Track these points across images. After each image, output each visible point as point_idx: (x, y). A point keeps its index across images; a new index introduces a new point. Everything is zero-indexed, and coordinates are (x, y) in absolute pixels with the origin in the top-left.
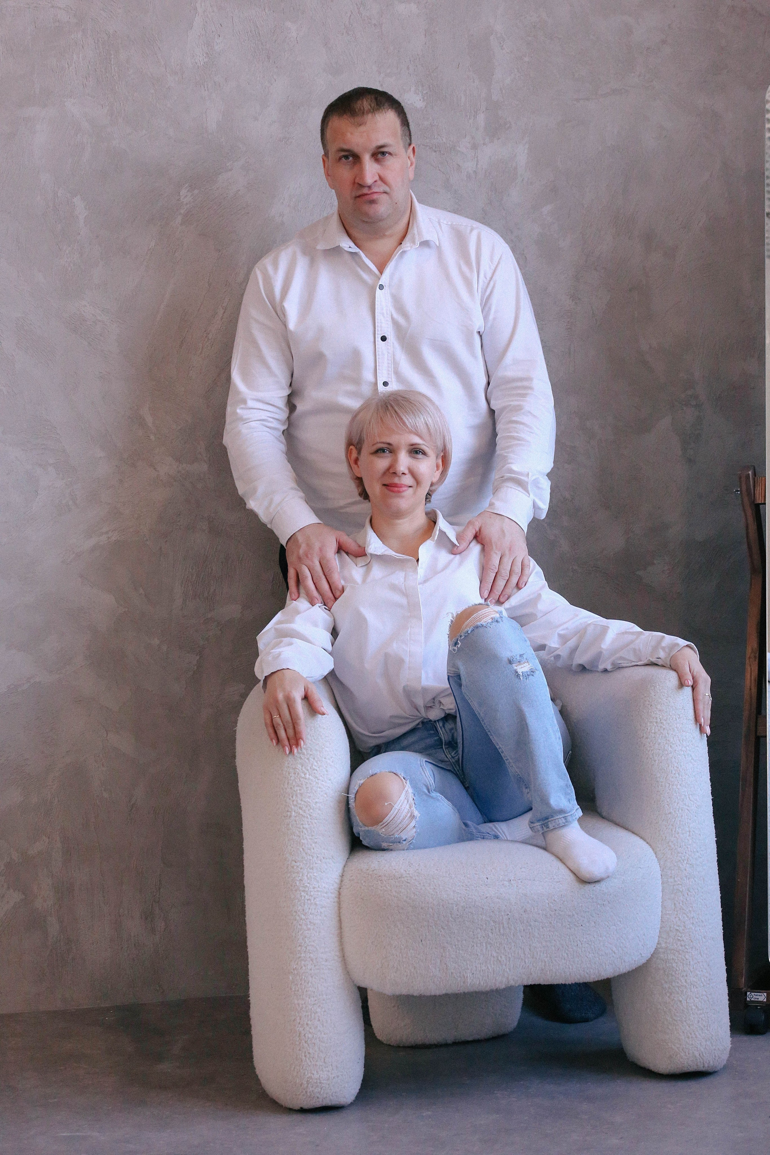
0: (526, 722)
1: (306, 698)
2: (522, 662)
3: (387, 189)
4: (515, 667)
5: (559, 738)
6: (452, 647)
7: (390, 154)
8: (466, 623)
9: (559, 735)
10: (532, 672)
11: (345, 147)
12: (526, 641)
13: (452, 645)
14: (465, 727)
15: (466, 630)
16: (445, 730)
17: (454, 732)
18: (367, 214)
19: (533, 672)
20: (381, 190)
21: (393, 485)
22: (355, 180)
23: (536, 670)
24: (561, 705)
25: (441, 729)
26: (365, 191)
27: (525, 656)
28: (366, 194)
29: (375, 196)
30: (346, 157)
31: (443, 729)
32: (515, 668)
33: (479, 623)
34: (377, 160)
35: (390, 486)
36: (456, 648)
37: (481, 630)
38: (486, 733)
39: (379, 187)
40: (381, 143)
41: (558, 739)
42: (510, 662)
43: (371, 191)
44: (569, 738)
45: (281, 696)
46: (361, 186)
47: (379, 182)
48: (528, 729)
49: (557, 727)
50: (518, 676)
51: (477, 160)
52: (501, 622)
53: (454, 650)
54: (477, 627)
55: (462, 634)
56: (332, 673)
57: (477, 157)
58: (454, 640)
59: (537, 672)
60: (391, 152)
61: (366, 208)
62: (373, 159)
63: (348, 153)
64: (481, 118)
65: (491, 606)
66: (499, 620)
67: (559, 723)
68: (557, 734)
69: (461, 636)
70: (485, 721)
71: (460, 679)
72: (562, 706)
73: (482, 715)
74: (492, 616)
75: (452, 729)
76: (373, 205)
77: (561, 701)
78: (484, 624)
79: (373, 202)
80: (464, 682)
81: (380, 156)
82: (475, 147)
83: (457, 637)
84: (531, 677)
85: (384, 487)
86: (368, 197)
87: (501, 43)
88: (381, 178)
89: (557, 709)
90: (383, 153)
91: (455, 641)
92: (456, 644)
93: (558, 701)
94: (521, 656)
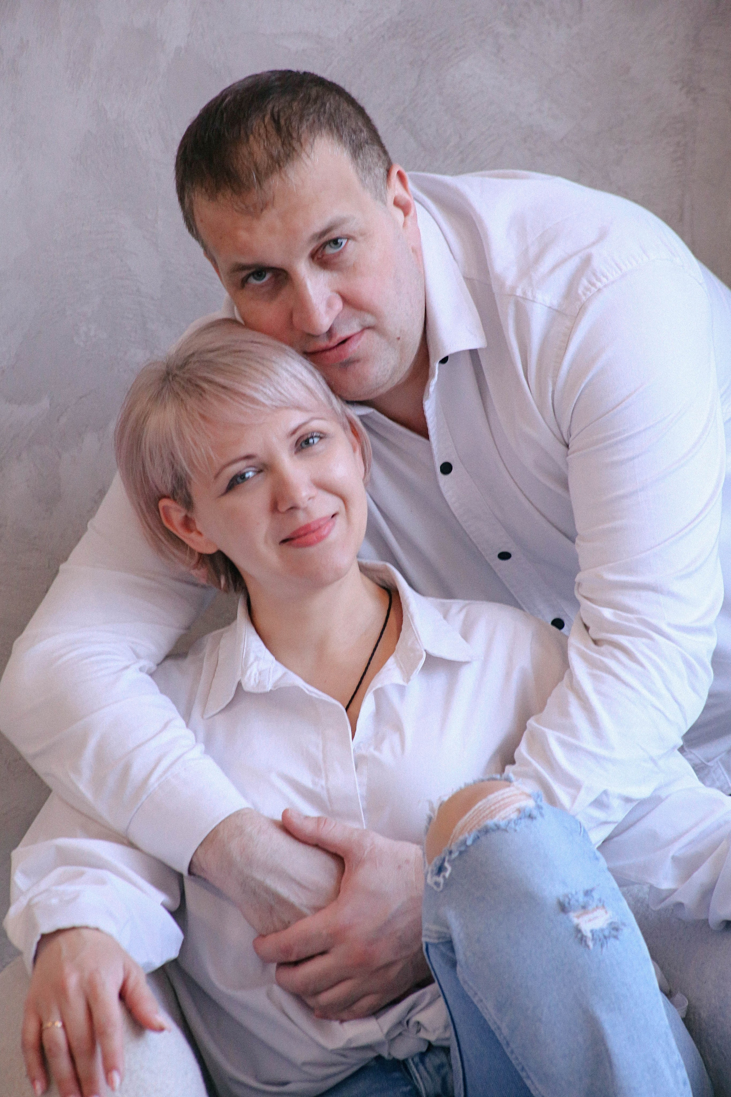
0: (605, 1045)
1: (122, 996)
2: (590, 908)
4: (575, 918)
5: (685, 1084)
6: (432, 877)
8: (460, 824)
9: (683, 1074)
10: (615, 929)
12: (597, 859)
13: (432, 871)
14: (469, 1061)
15: (461, 838)
16: (425, 1068)
17: (447, 1074)
19: (617, 929)
21: (302, 532)
23: (624, 924)
24: (687, 1004)
25: (416, 1066)
27: (596, 895)
31: (421, 1068)
32: (576, 921)
33: (490, 823)
35: (299, 537)
36: (441, 880)
37: (495, 836)
38: (516, 1071)
41: (681, 1086)
42: (563, 908)
44: (708, 1080)
45: (73, 981)
48: (610, 1062)
49: (677, 1057)
50: (581, 938)
52: (539, 818)
53: (437, 884)
54: (486, 831)
55: (454, 848)
56: (175, 963)
58: (436, 861)
59: (626, 932)
65: (515, 783)
66: (535, 813)
67: (683, 1051)
68: (678, 1072)
69: (451, 853)
70: (513, 1046)
71: (452, 949)
72: (689, 1008)
73: (505, 1031)
74: (517, 805)
75: (441, 1066)
77: (686, 996)
78: (502, 823)
80: (460, 956)
83: (443, 856)
84: (612, 941)
85: (284, 545)
89: (678, 1017)
91: (438, 863)
92: (441, 869)
93: (679, 997)
94: (587, 893)
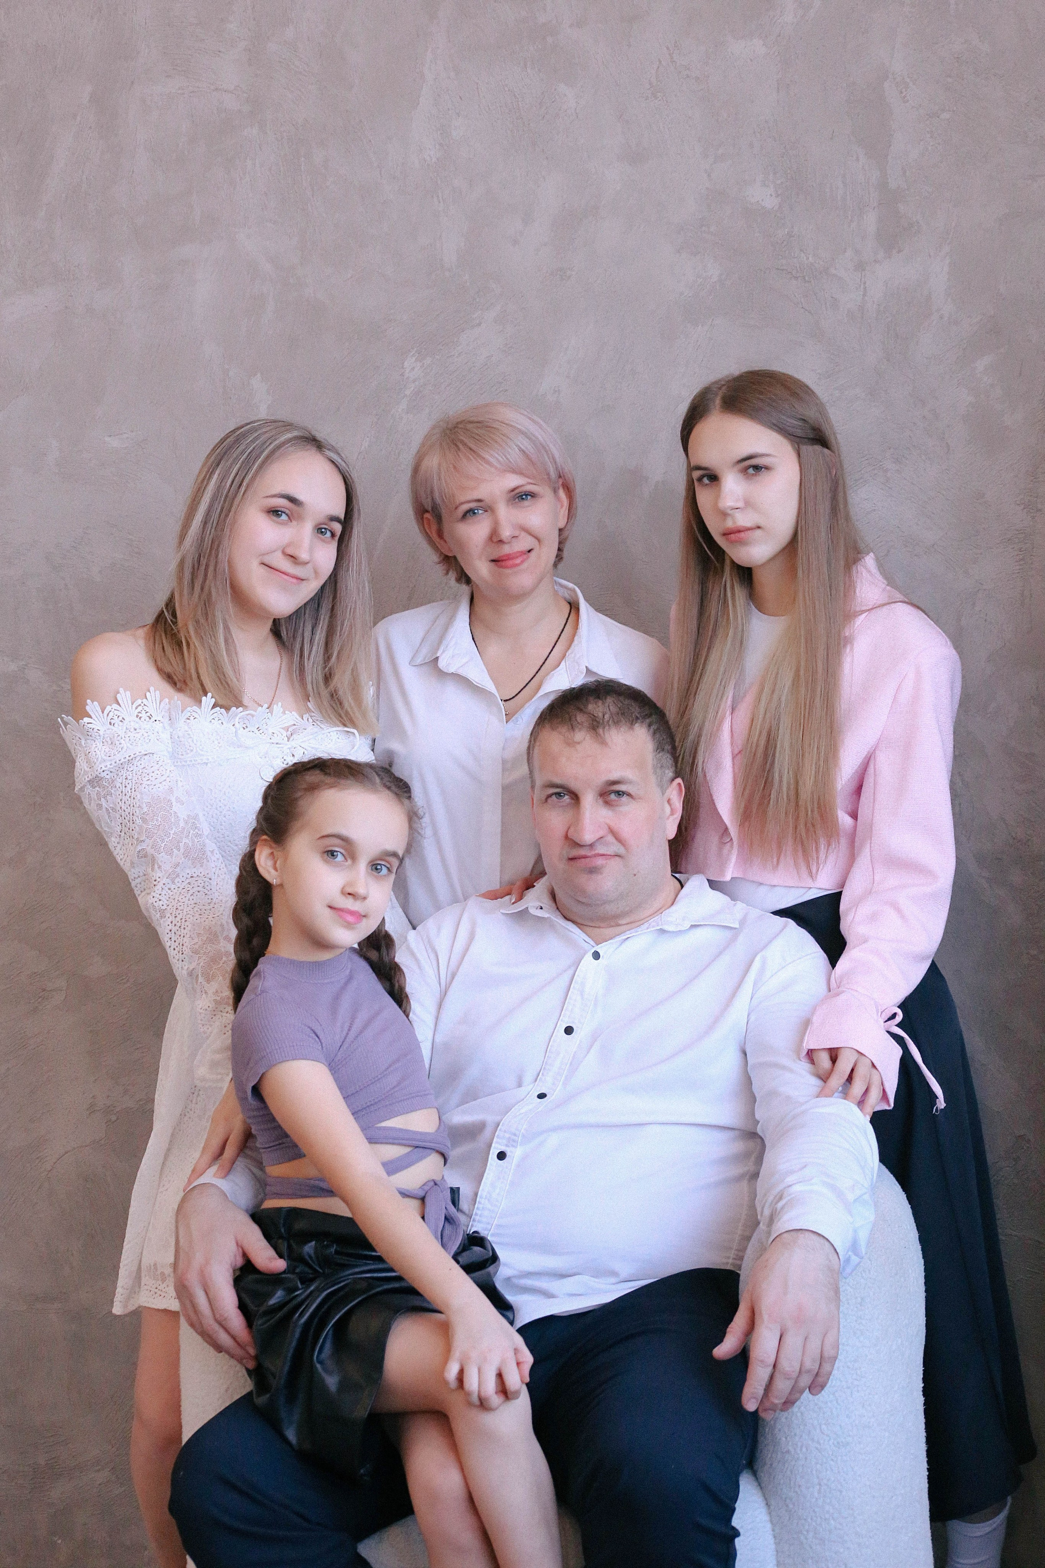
3: (621, 850)
7: (629, 795)
11: (557, 780)
18: (583, 892)
20: (611, 850)
21: (506, 558)
22: (567, 832)
26: (582, 852)
28: (585, 857)
29: (600, 862)
30: (558, 794)
34: (607, 803)
39: (607, 844)
40: (614, 776)
43: (593, 853)
46: (577, 845)
47: (610, 838)
51: (865, 288)
57: (865, 283)
60: (631, 792)
61: (583, 879)
62: (601, 801)
63: (562, 790)
64: (871, 221)
76: (594, 876)
79: (593, 871)
81: (613, 796)
82: (860, 267)
86: (588, 860)
87: (901, 92)
88: (612, 831)
90: (619, 793)
